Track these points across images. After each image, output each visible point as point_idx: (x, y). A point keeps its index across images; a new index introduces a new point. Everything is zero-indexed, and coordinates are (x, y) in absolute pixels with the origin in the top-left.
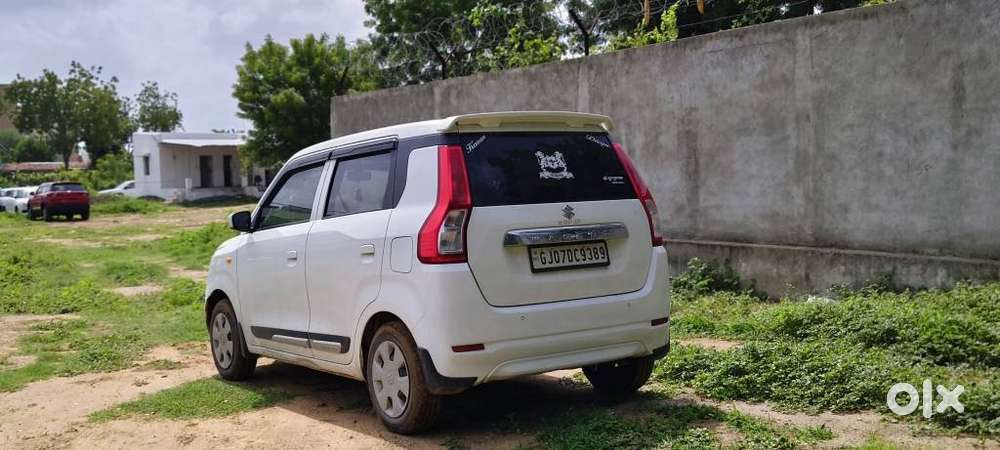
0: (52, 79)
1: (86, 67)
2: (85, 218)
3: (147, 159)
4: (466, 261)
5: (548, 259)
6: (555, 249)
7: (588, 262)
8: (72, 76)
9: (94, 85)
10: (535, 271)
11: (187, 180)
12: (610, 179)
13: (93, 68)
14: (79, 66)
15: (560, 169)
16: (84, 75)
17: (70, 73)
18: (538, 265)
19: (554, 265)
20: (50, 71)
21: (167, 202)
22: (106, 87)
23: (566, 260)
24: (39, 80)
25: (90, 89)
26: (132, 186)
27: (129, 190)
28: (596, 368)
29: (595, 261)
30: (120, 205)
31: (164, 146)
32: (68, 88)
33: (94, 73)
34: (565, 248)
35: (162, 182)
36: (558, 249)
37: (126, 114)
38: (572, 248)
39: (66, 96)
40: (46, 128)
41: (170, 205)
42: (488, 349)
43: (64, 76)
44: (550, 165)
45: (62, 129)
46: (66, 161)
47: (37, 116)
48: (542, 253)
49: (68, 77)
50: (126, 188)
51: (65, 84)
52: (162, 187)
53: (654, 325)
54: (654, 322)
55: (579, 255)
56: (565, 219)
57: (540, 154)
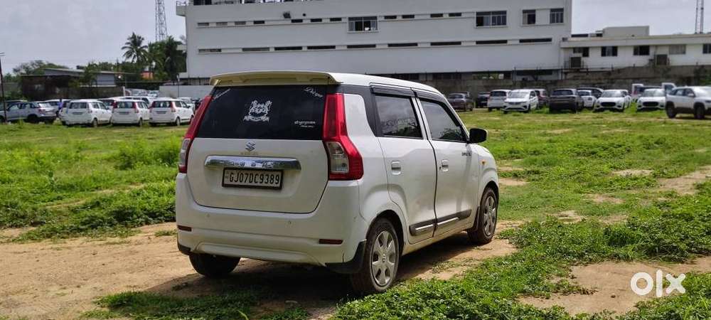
4: (186, 172)
5: (235, 179)
6: (241, 172)
7: (264, 184)
10: (224, 185)
12: (301, 123)
18: (227, 181)
19: (238, 183)
23: (248, 181)
29: (269, 185)
34: (249, 172)
36: (244, 172)
38: (254, 173)
42: (193, 232)
44: (257, 111)
48: (232, 174)
53: (322, 243)
54: (322, 241)
55: (258, 179)
56: (247, 151)
57: (255, 103)
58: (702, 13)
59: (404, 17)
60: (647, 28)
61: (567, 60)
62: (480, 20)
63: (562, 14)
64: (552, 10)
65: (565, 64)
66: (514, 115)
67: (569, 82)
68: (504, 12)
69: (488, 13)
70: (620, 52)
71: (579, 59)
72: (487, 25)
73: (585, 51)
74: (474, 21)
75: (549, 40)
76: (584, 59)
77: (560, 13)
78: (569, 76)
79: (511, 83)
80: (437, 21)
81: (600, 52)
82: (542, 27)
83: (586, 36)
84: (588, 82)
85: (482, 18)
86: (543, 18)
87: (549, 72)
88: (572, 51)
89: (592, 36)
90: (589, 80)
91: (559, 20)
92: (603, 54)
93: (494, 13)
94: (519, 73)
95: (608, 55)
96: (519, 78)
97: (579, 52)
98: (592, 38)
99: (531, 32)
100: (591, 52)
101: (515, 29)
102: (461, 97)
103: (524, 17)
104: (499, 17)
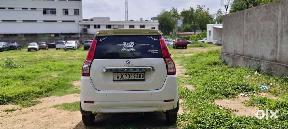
0: (192, 10)
1: (201, 6)
2: (186, 48)
3: (210, 32)
4: (90, 76)
5: (120, 77)
6: (123, 74)
7: (136, 79)
8: (197, 9)
9: (203, 11)
10: (114, 80)
11: (219, 38)
12: (151, 51)
13: (203, 6)
14: (199, 6)
15: (131, 48)
16: (201, 8)
17: (197, 8)
18: (115, 78)
19: (122, 79)
20: (192, 8)
21: (213, 44)
22: (206, 11)
23: (127, 78)
24: (189, 10)
25: (202, 12)
26: (206, 39)
27: (206, 40)
28: (144, 114)
29: (139, 78)
30: (199, 45)
31: (214, 28)
32: (197, 12)
33: (203, 8)
34: (127, 74)
35: (213, 38)
36: (124, 74)
37: (213, 19)
38: (130, 74)
39: (196, 14)
40: (190, 23)
41: (214, 45)
42: (95, 104)
43: (195, 9)
44: (127, 46)
45: (194, 24)
46: (195, 32)
47: (188, 20)
48: (118, 75)
49: (196, 9)
50: (205, 40)
51: (196, 11)
52: (213, 40)
53: (165, 102)
54: (165, 101)
55: (132, 76)
56: (127, 64)
57: (125, 42)
58: (127, 14)
59: (9, 8)
60: (109, 18)
61: (82, 29)
62: (45, 12)
63: (79, 12)
64: (75, 10)
65: (81, 31)
66: (71, 51)
67: (83, 38)
68: (55, 9)
69: (48, 9)
70: (101, 27)
71: (86, 29)
72: (48, 14)
73: (88, 26)
74: (42, 12)
75: (74, 21)
76: (88, 29)
77: (78, 11)
78: (83, 36)
79: (60, 38)
80: (25, 11)
81: (94, 27)
82: (71, 16)
83: (87, 20)
84: (90, 38)
85: (46, 11)
86: (71, 12)
87: (75, 34)
88: (83, 26)
89: (89, 20)
90: (91, 37)
91: (78, 13)
92: (95, 27)
93: (51, 9)
94: (63, 34)
95: (97, 28)
96: (63, 36)
97: (86, 26)
98: (89, 21)
99: (66, 18)
100: (91, 27)
101: (60, 16)
102: (43, 44)
103: (63, 12)
104: (53, 11)
